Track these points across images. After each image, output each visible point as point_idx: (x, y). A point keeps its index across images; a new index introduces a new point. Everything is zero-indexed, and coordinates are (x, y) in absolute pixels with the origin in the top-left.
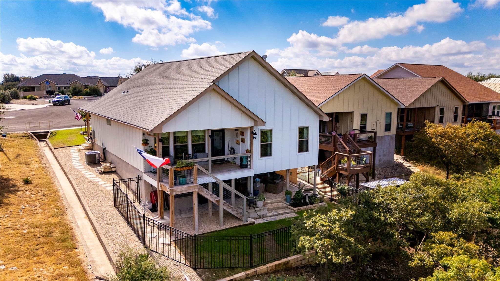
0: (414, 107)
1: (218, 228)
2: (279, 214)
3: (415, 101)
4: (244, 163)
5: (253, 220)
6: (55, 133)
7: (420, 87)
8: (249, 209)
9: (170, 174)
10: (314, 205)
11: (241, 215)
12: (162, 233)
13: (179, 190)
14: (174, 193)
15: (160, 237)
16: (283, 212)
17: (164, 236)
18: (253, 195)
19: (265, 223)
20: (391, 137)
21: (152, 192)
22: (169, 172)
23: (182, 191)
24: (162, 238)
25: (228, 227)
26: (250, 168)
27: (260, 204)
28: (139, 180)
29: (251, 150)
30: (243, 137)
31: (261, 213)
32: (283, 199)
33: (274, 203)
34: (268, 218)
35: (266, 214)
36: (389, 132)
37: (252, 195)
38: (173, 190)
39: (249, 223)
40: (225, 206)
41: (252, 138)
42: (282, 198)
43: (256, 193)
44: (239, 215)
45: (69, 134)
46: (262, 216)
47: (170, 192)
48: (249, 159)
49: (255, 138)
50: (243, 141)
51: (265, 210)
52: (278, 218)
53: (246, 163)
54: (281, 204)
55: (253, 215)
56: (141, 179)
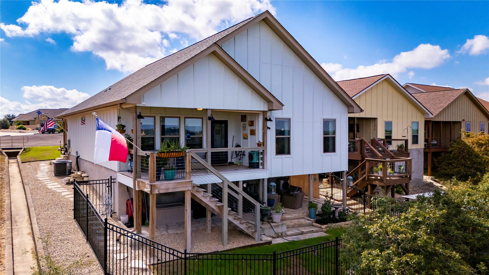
0: (439, 120)
1: (221, 248)
2: (302, 233)
3: (440, 113)
4: (255, 160)
5: (269, 239)
6: (29, 150)
7: (443, 99)
8: (263, 224)
9: (151, 162)
10: (347, 223)
11: (253, 231)
12: (137, 254)
13: (163, 187)
14: (156, 192)
15: (133, 258)
16: (307, 230)
17: (141, 259)
18: (267, 205)
19: (285, 243)
20: (418, 150)
21: (128, 200)
22: (150, 159)
23: (168, 189)
24: (137, 261)
25: (235, 247)
26: (263, 168)
27: (277, 217)
28: (111, 183)
29: (263, 143)
30: (252, 128)
31: (279, 230)
32: (305, 214)
33: (294, 219)
34: (288, 237)
35: (286, 232)
36: (417, 145)
37: (265, 205)
38: (154, 186)
39: (264, 242)
40: (231, 215)
41: (266, 128)
42: (303, 213)
43: (271, 203)
44: (250, 230)
45: (45, 150)
46: (280, 235)
47: (149, 190)
48: (261, 156)
49: (269, 128)
50: (253, 133)
51: (284, 226)
52: (302, 237)
53: (258, 161)
54: (303, 221)
55: (269, 231)
56: (114, 182)
